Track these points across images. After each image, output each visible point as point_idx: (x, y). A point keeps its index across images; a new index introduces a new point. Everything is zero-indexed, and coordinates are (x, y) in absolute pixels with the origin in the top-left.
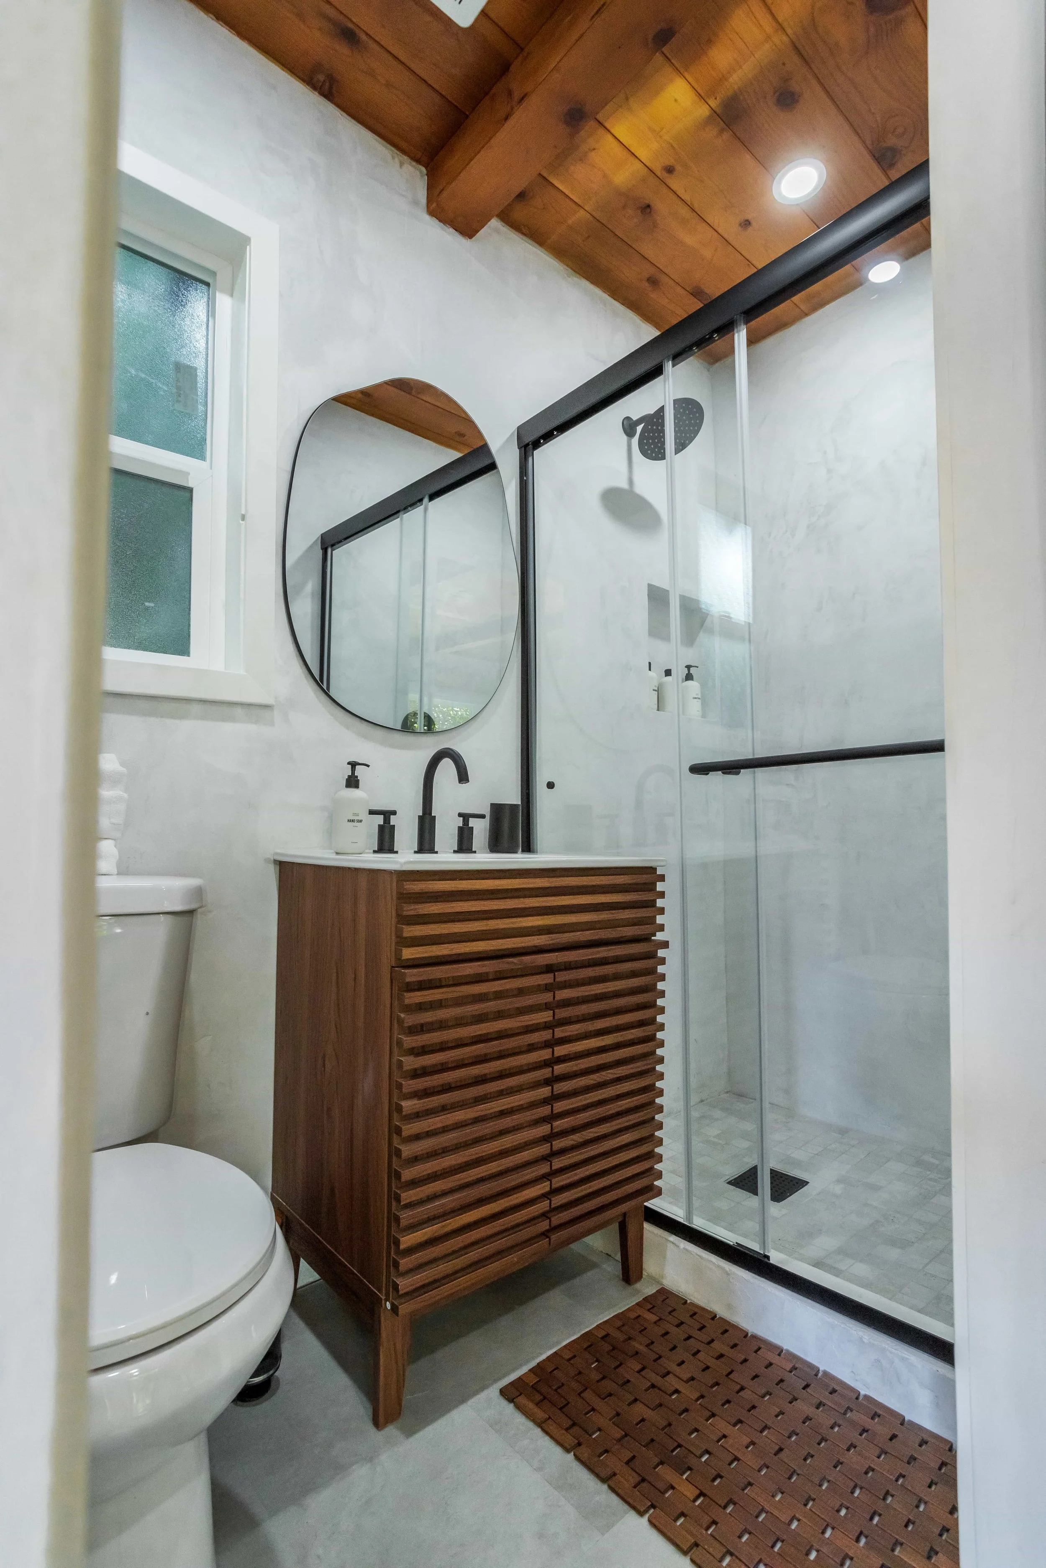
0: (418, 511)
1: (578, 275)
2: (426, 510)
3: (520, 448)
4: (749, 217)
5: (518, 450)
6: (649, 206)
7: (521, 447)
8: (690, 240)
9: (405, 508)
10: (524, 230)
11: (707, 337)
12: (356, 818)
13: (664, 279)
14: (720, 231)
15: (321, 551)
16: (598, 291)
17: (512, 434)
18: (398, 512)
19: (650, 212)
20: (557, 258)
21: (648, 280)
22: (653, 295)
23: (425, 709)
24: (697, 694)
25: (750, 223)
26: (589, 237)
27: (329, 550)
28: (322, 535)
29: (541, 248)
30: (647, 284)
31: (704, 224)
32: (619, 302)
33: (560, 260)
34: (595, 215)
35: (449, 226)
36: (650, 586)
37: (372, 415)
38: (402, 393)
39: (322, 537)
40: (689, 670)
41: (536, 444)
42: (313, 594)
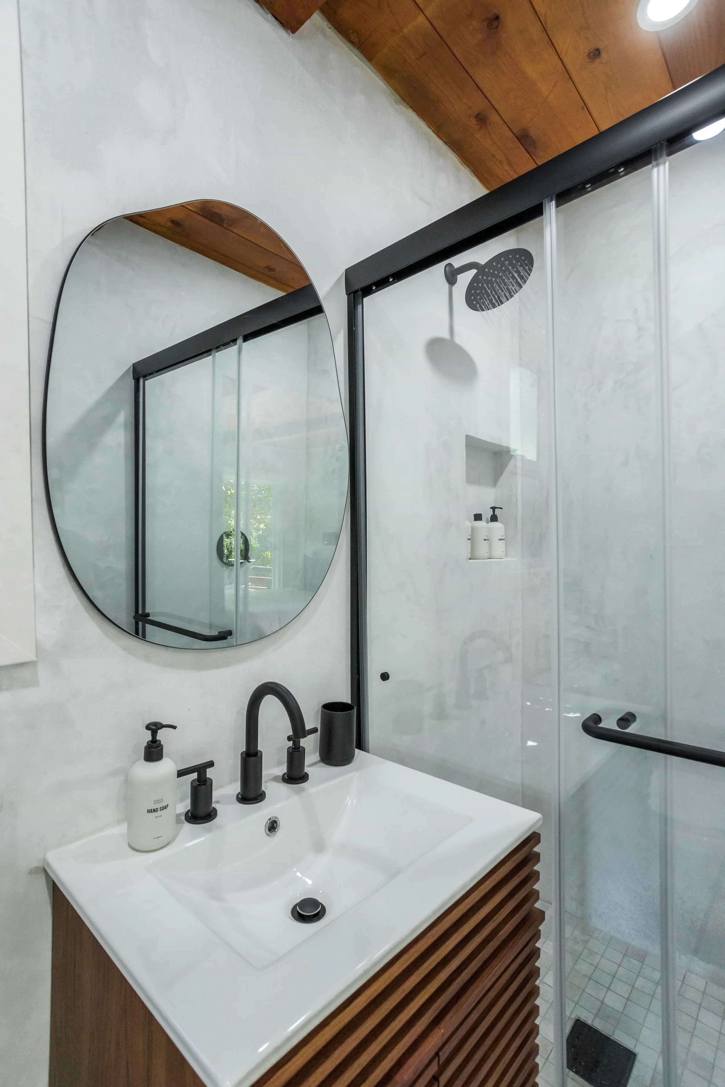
0: (233, 350)
1: (405, 104)
2: (240, 351)
3: (348, 294)
4: (601, 47)
5: (346, 297)
6: (497, 18)
7: (350, 294)
8: (531, 70)
9: (217, 348)
10: (353, 37)
11: (612, 170)
12: (158, 806)
13: (494, 117)
14: (566, 60)
15: (133, 381)
16: (423, 125)
17: (340, 278)
18: (210, 350)
19: (497, 27)
20: (385, 79)
21: (477, 116)
22: (478, 136)
23: (242, 527)
24: (502, 536)
25: (599, 53)
26: (424, 54)
27: (141, 381)
28: (134, 365)
29: (368, 63)
30: (474, 121)
31: (551, 50)
32: (442, 139)
33: (388, 82)
34: (435, 24)
35: (267, 11)
36: (467, 436)
37: (183, 245)
38: (213, 224)
39: (133, 367)
40: (494, 512)
41: (367, 291)
42: (126, 425)
